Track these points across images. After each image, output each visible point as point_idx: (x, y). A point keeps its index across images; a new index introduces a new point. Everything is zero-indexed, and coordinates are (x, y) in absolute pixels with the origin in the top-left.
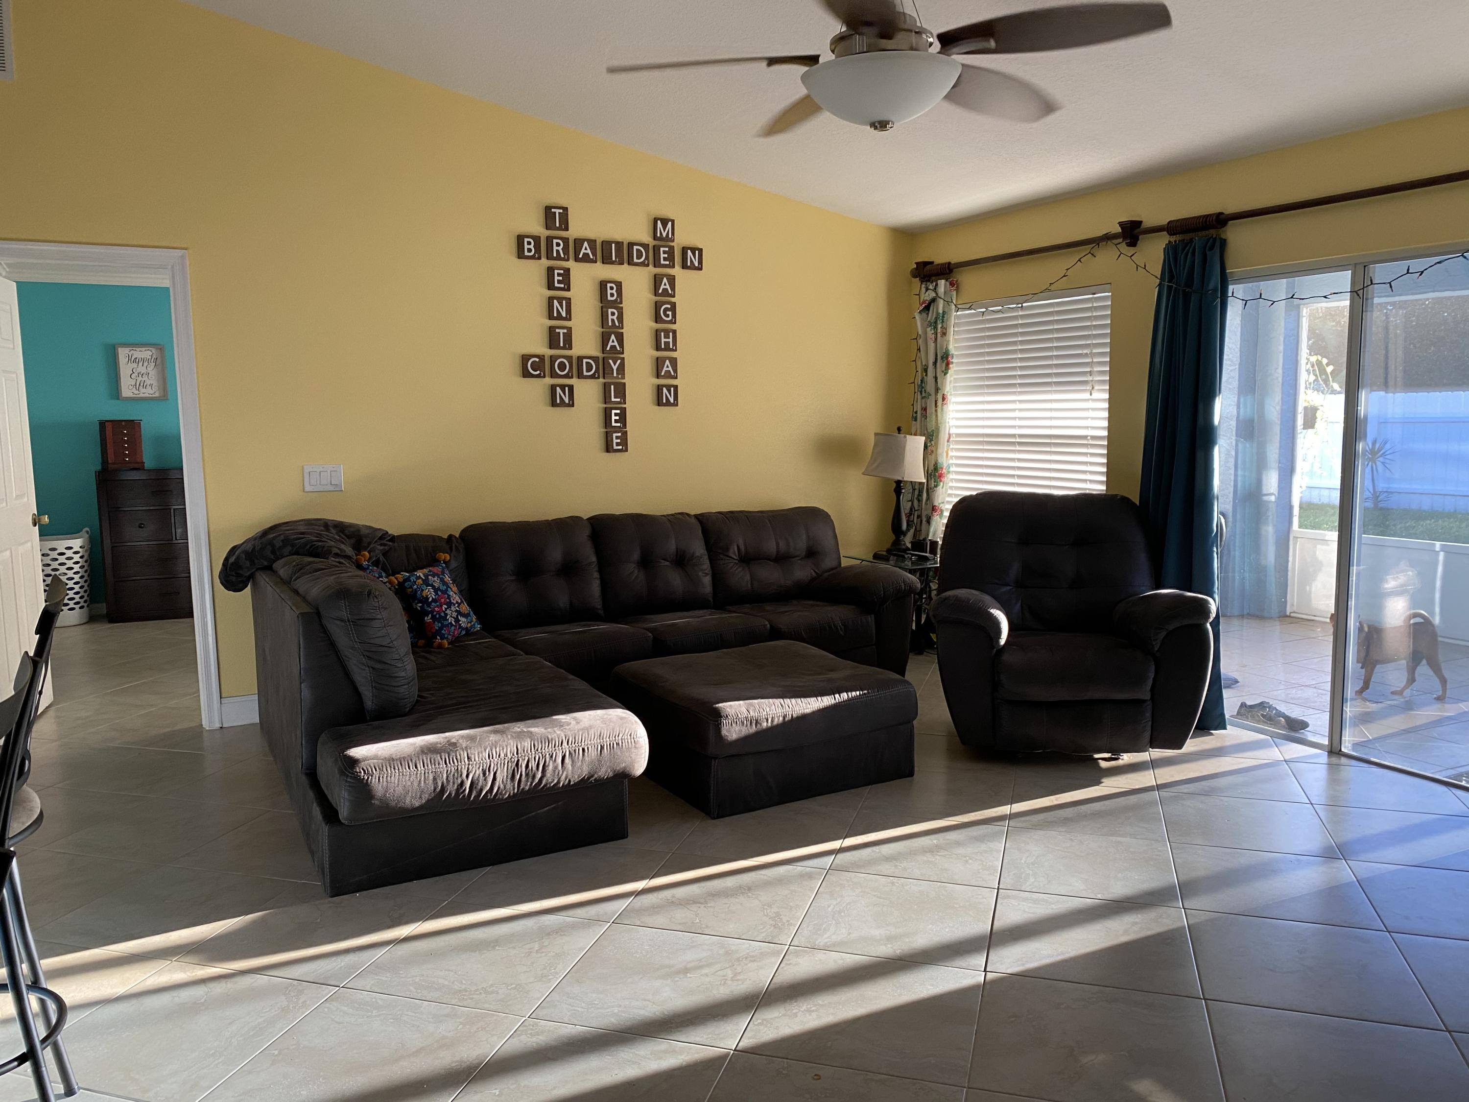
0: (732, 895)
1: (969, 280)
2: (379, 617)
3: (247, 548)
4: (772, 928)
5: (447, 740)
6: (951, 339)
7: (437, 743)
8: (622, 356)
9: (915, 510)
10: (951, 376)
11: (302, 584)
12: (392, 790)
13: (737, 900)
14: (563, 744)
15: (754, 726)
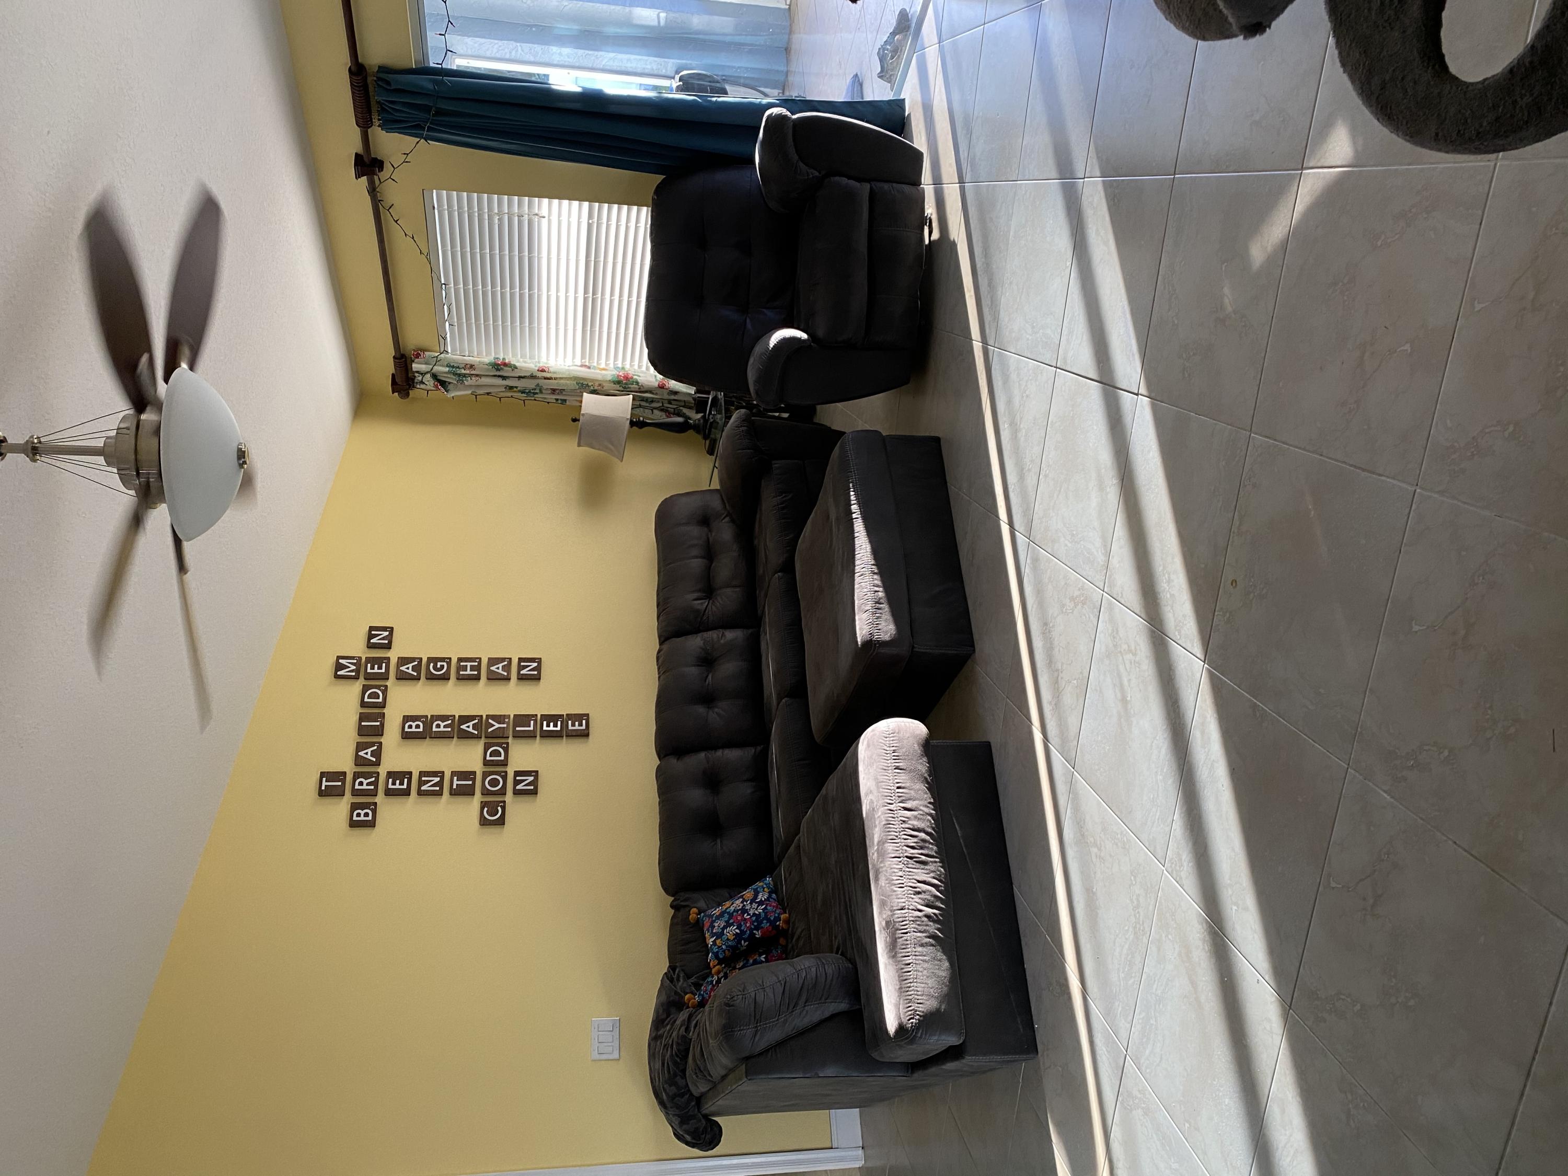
0: (1051, 643)
1: (413, 337)
2: (753, 994)
3: (677, 1123)
4: (1085, 606)
5: (882, 930)
6: (478, 359)
7: (886, 941)
8: (484, 717)
9: (663, 406)
10: (518, 361)
11: (716, 1071)
12: (932, 990)
13: (1056, 639)
14: (892, 809)
15: (882, 605)
